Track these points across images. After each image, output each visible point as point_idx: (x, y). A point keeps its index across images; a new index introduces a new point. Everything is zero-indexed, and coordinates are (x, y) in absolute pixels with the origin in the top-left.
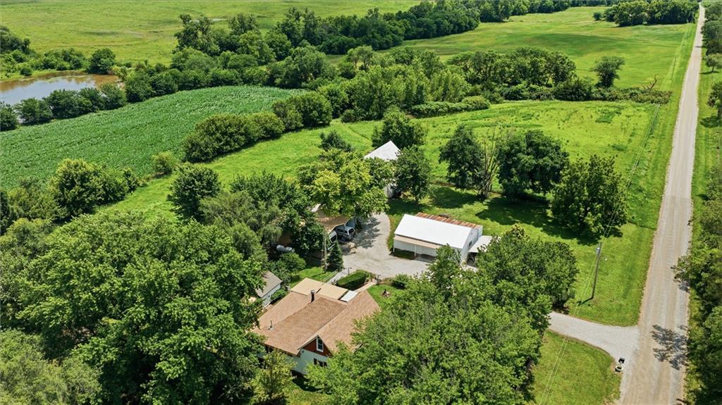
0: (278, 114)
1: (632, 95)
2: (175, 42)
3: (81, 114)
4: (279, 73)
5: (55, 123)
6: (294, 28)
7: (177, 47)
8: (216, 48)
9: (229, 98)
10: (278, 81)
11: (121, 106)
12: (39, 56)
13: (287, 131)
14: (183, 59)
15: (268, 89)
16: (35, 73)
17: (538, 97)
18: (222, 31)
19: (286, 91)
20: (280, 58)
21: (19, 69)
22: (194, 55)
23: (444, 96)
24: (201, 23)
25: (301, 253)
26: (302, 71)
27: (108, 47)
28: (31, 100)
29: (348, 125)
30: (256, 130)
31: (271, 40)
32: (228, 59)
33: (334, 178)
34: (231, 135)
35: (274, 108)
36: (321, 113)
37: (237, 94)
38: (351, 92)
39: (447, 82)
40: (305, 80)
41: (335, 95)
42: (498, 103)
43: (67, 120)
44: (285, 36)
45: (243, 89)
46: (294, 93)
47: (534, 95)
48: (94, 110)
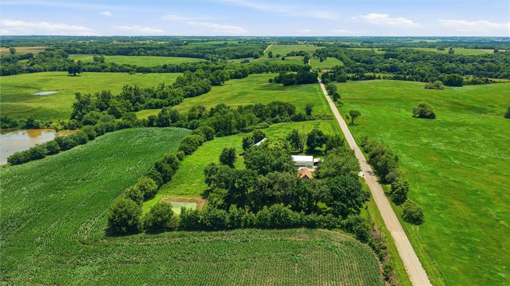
1: (320, 118)
17: (285, 121)
39: (250, 117)
47: (284, 120)
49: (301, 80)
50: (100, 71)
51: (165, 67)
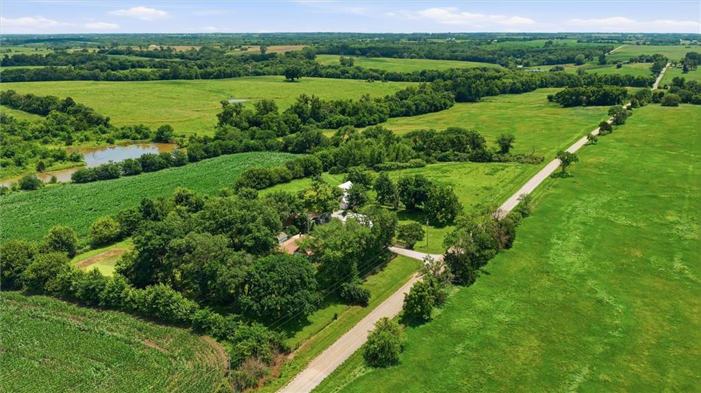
0: (289, 168)
1: (518, 159)
2: (217, 121)
3: (159, 169)
4: (291, 143)
5: (144, 175)
6: (303, 110)
7: (218, 124)
8: (246, 124)
9: (257, 160)
10: (290, 148)
11: (184, 164)
12: (117, 130)
13: (294, 178)
14: (223, 133)
15: (283, 154)
16: (117, 141)
17: (459, 160)
18: (250, 112)
19: (295, 155)
20: (292, 132)
21: (105, 139)
22: (232, 130)
23: (397, 158)
24: (236, 107)
25: (297, 227)
26: (307, 141)
27: (169, 124)
28: (130, 160)
29: (333, 176)
30: (276, 177)
31: (286, 119)
32: (254, 132)
33: (314, 193)
34: (261, 179)
35: (287, 164)
36: (315, 168)
37: (262, 157)
38: (336, 156)
39: (398, 149)
40: (309, 148)
41: (326, 157)
42: (432, 163)
43: (152, 173)
44: (297, 116)
45: (266, 154)
46: (300, 156)
47: (456, 158)
48: (167, 167)
49: (591, 99)
50: (339, 78)
51: (423, 73)
